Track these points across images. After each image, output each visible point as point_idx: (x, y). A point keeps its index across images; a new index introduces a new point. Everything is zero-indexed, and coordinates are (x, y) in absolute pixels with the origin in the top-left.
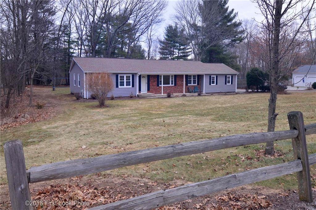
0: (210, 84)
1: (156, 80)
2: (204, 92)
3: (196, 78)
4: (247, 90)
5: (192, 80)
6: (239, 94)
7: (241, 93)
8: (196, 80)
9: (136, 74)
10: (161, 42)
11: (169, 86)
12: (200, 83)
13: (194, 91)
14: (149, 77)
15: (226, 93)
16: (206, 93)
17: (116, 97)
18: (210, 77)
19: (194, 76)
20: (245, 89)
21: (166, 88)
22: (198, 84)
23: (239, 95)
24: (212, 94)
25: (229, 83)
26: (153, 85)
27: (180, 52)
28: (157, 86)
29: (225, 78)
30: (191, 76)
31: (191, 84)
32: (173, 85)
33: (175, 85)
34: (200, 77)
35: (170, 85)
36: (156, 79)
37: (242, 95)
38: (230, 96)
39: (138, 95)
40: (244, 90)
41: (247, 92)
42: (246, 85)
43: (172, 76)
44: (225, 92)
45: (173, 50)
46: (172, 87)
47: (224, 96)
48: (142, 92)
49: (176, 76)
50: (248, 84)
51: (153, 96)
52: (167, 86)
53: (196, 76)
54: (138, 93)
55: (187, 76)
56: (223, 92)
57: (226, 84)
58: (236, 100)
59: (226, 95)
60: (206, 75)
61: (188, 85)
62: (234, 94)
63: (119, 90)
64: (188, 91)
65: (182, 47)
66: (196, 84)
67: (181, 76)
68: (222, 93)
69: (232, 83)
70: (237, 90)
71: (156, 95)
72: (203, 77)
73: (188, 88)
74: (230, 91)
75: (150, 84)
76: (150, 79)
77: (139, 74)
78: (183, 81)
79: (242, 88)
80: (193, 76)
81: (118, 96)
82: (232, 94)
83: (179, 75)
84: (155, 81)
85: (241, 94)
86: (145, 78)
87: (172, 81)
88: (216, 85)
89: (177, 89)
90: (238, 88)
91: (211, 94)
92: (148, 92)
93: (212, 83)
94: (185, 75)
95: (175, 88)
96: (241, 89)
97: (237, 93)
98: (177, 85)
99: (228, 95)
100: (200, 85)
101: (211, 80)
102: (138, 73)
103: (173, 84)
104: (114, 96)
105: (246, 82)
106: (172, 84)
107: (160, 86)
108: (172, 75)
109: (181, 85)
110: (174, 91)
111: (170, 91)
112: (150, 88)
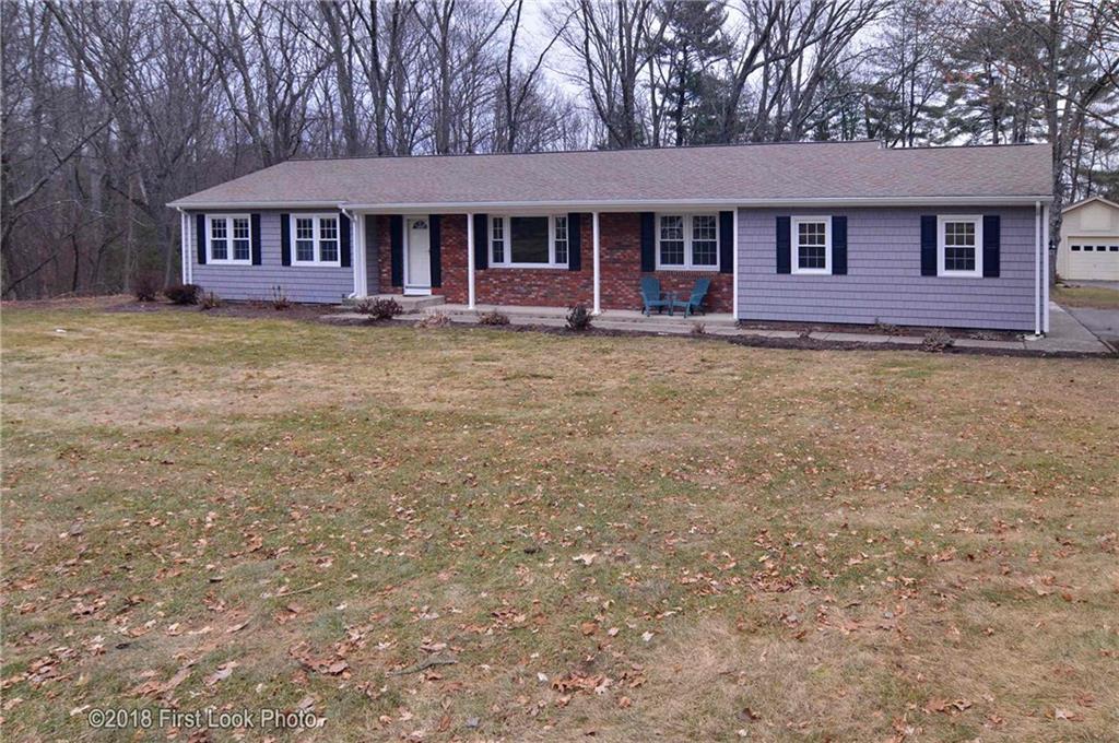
0: (784, 268)
2: (735, 315)
3: (714, 232)
5: (688, 240)
8: (714, 244)
11: (542, 270)
14: (437, 222)
18: (783, 222)
19: (702, 222)
21: (524, 279)
22: (727, 266)
25: (971, 267)
26: (456, 263)
29: (918, 231)
30: (679, 218)
31: (681, 262)
32: (566, 266)
33: (575, 264)
35: (552, 264)
43: (560, 223)
46: (555, 273)
48: (407, 292)
49: (577, 220)
52: (525, 270)
53: (713, 218)
60: (745, 210)
61: (660, 268)
66: (717, 266)
69: (992, 270)
75: (444, 258)
76: (443, 232)
80: (696, 219)
84: (463, 244)
86: (420, 228)
87: (560, 247)
88: (840, 277)
89: (586, 286)
92: (433, 294)
93: (807, 263)
95: (575, 278)
98: (583, 265)
102: (341, 207)
103: (563, 261)
106: (560, 258)
107: (492, 266)
109: (611, 265)
110: (569, 294)
111: (545, 296)
112: (443, 274)
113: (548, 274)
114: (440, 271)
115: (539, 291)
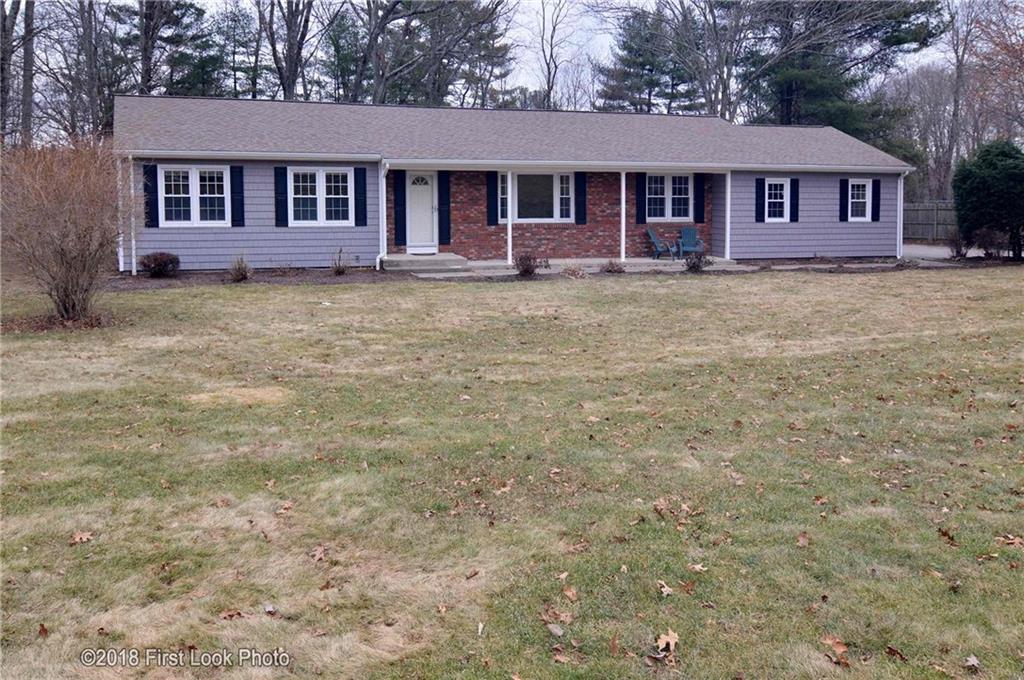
0: (760, 218)
1: (485, 198)
2: (728, 256)
3: (686, 189)
4: (958, 252)
5: (668, 196)
6: (916, 267)
7: (926, 264)
8: (686, 201)
9: (376, 164)
10: (602, 70)
11: (549, 225)
12: (710, 212)
13: (674, 249)
14: (445, 178)
15: (841, 265)
16: (739, 261)
17: (257, 271)
18: (760, 184)
19: (679, 181)
20: (945, 244)
21: (533, 234)
22: (699, 218)
23: (914, 274)
24: (766, 265)
25: (863, 215)
26: (466, 219)
27: (674, 105)
28: (489, 224)
29: (838, 190)
30: (662, 178)
31: (662, 214)
32: (572, 220)
33: (581, 218)
34: (707, 186)
35: (557, 219)
36: (484, 191)
37: (932, 273)
38: (859, 278)
39: (382, 262)
40: (945, 252)
41: (961, 261)
42: (953, 228)
43: (564, 179)
44: (837, 260)
45: (650, 99)
46: (564, 227)
47: (827, 277)
48: (410, 251)
49: (582, 179)
50: (961, 220)
51: (455, 270)
52: (538, 225)
53: (686, 179)
54: (383, 254)
55: (638, 180)
56: (829, 255)
57: (843, 217)
58: (887, 309)
59: (840, 271)
60: (735, 173)
61: (649, 220)
62: (884, 270)
63: (288, 236)
64: (647, 247)
65: (682, 88)
66: (690, 218)
67: (610, 179)
68: (823, 260)
69: (876, 217)
70: (903, 251)
71: (471, 264)
72: (724, 186)
73: (646, 235)
74: (868, 254)
75: (454, 214)
76: (453, 189)
77: (387, 164)
78: (619, 203)
79: (935, 242)
80: (674, 179)
81: (274, 265)
82: (872, 270)
83: (600, 175)
84: (474, 201)
85: (928, 268)
86: (426, 183)
87: (565, 202)
88: (794, 224)
89: (590, 238)
90: (907, 240)
91: (762, 264)
92: (440, 251)
93: (772, 214)
94: (628, 175)
95: (581, 232)
96: (929, 244)
97: (902, 266)
98: (588, 219)
99: (852, 272)
100: (710, 220)
101: (767, 200)
102: (384, 161)
103: (568, 216)
104: (252, 266)
105: (954, 213)
106: (565, 213)
107: (501, 221)
108: (564, 172)
109: (611, 219)
110: (575, 246)
111: (553, 249)
112: (452, 231)
113: (556, 228)
114: (450, 228)
115: (548, 244)
